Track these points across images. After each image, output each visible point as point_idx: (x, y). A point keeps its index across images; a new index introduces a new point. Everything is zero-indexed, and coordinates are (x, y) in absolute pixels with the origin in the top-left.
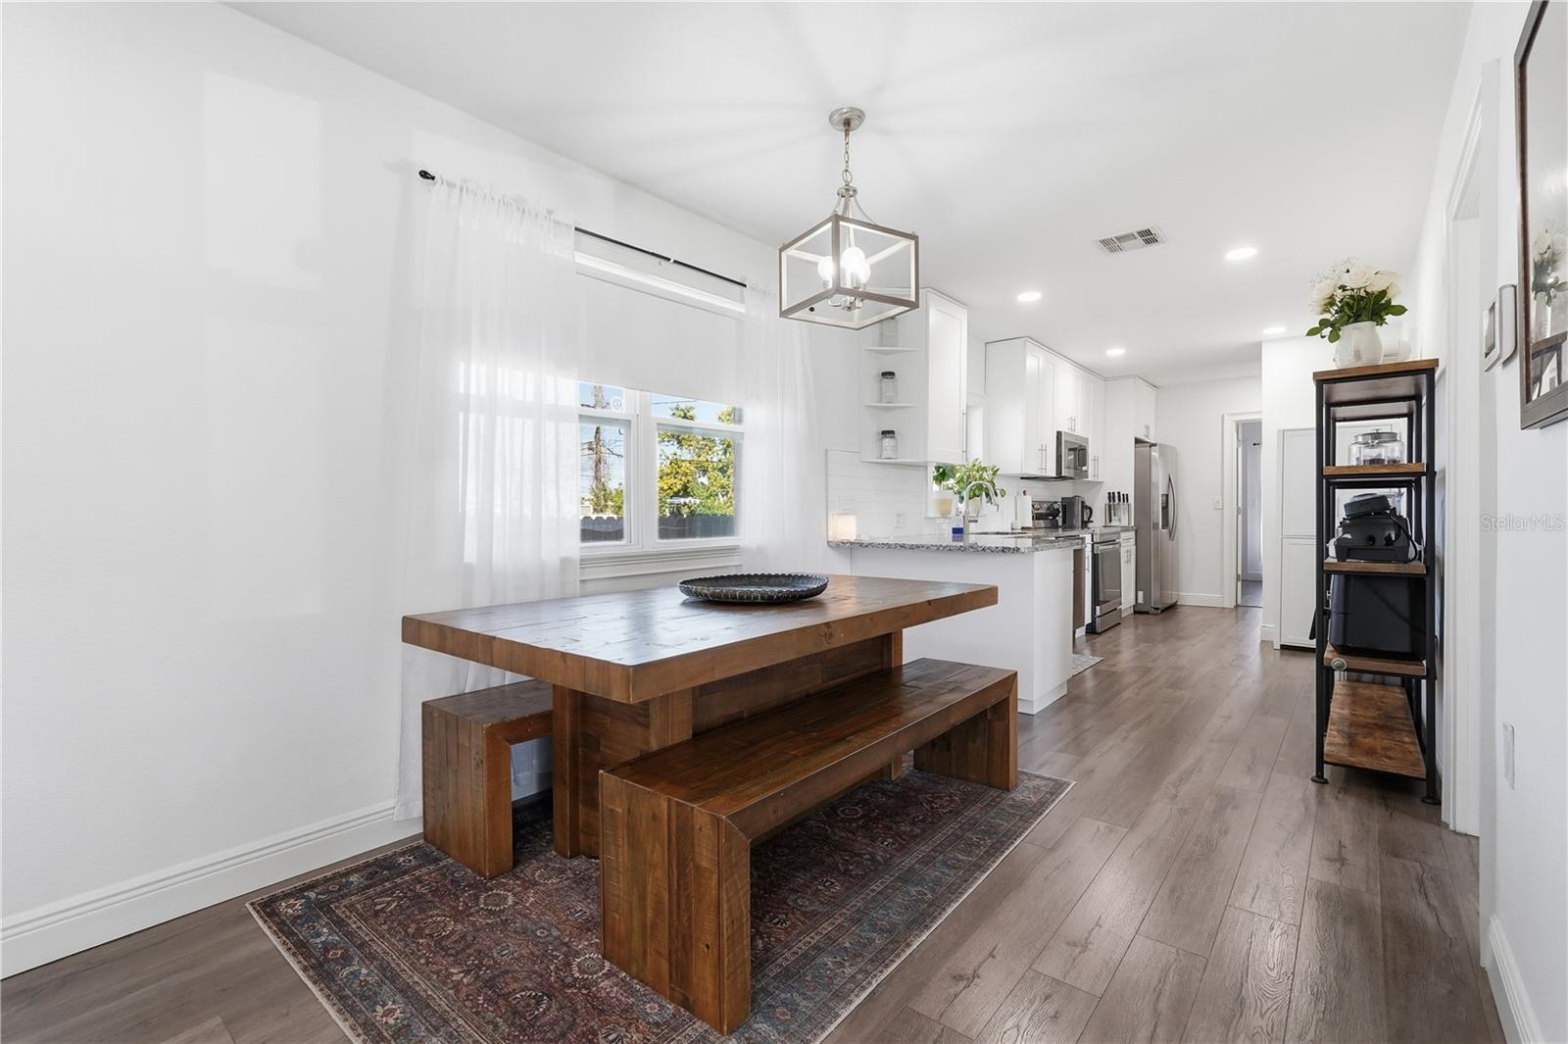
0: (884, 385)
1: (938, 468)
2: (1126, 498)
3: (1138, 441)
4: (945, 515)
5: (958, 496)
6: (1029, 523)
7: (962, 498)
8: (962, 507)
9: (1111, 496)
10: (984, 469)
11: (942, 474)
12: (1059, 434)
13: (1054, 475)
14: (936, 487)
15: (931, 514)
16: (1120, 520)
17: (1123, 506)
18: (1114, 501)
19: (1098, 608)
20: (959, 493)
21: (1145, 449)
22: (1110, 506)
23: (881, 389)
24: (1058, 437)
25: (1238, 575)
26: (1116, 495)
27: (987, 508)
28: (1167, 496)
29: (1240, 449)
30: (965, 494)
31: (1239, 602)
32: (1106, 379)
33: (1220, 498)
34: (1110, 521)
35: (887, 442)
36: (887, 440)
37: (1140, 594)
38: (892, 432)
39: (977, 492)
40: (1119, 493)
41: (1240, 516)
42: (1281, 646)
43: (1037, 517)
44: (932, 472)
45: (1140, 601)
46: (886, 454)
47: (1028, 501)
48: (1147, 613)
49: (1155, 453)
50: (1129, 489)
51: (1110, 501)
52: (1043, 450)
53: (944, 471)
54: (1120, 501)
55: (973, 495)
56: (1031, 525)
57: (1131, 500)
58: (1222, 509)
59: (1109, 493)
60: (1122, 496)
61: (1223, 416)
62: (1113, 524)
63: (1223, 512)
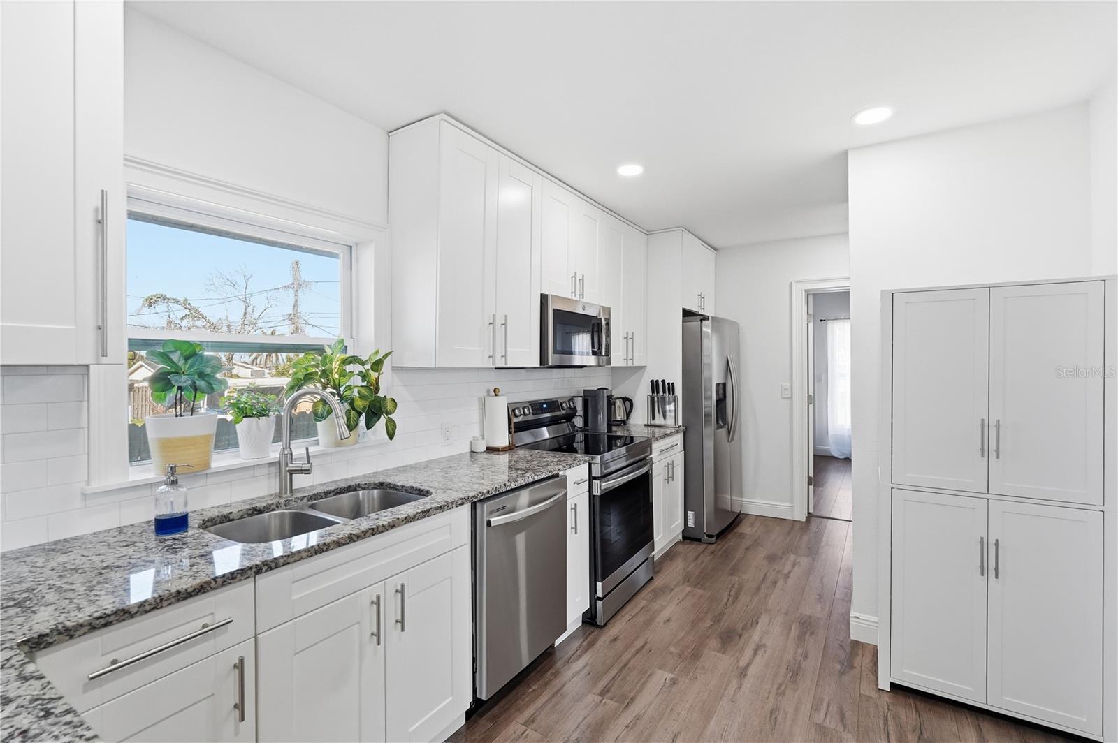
2: (671, 388)
3: (687, 314)
9: (654, 385)
12: (544, 298)
13: (539, 366)
16: (665, 417)
17: (670, 398)
18: (658, 392)
19: (599, 585)
21: (693, 324)
22: (653, 398)
24: (542, 304)
25: (809, 478)
26: (660, 384)
28: (724, 384)
29: (811, 325)
31: (811, 511)
32: (648, 233)
34: (654, 418)
37: (691, 514)
40: (663, 381)
41: (811, 406)
42: (893, 685)
43: (516, 428)
45: (691, 524)
47: (500, 403)
48: (699, 540)
49: (707, 328)
50: (675, 377)
51: (653, 392)
52: (497, 323)
54: (664, 392)
56: (505, 443)
57: (679, 391)
58: (791, 398)
59: (652, 381)
60: (667, 386)
61: (791, 285)
62: (659, 420)
63: (792, 400)
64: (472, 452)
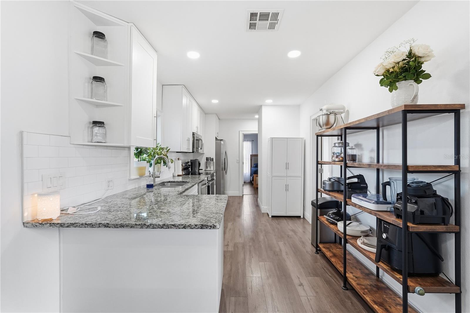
0: (94, 85)
1: (137, 149)
2: (212, 160)
3: (216, 139)
4: (142, 176)
5: (149, 163)
6: (181, 173)
7: (151, 165)
8: (151, 169)
10: (163, 149)
11: (139, 152)
12: (194, 133)
13: (192, 152)
14: (136, 160)
15: (133, 177)
16: (210, 168)
17: (212, 162)
18: (208, 161)
20: (149, 162)
21: (219, 142)
22: (207, 162)
23: (92, 89)
24: (193, 135)
26: (209, 158)
27: (163, 168)
28: (225, 159)
30: (152, 162)
32: (206, 114)
33: (238, 159)
34: (207, 168)
35: (96, 129)
36: (97, 128)
38: (103, 123)
39: (159, 161)
40: (210, 158)
42: (272, 216)
43: (183, 169)
44: (133, 151)
46: (95, 139)
47: (180, 162)
49: (222, 143)
50: (213, 156)
51: (207, 161)
52: (188, 140)
53: (141, 150)
54: (210, 160)
55: (157, 163)
56: (181, 174)
57: (214, 160)
58: (239, 163)
59: (207, 158)
60: (211, 159)
61: (239, 131)
62: (208, 169)
63: (239, 164)
64: (173, 176)
